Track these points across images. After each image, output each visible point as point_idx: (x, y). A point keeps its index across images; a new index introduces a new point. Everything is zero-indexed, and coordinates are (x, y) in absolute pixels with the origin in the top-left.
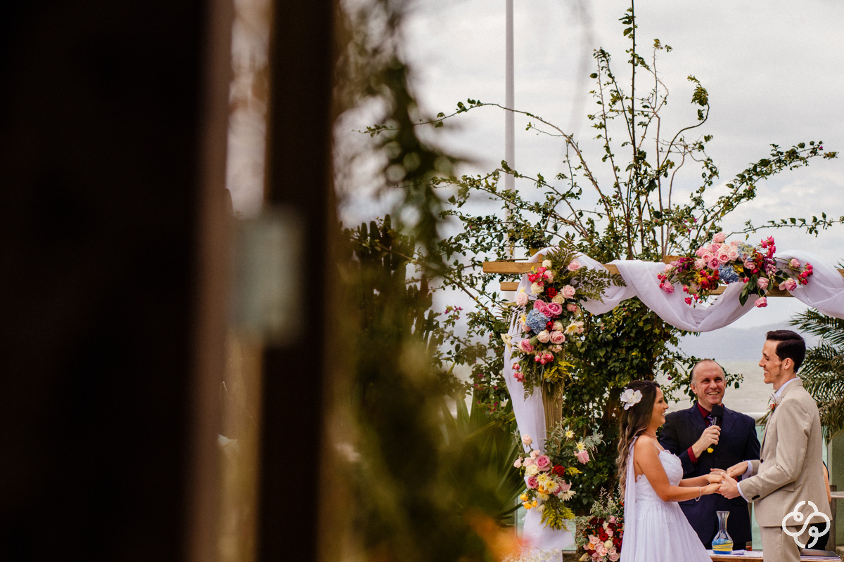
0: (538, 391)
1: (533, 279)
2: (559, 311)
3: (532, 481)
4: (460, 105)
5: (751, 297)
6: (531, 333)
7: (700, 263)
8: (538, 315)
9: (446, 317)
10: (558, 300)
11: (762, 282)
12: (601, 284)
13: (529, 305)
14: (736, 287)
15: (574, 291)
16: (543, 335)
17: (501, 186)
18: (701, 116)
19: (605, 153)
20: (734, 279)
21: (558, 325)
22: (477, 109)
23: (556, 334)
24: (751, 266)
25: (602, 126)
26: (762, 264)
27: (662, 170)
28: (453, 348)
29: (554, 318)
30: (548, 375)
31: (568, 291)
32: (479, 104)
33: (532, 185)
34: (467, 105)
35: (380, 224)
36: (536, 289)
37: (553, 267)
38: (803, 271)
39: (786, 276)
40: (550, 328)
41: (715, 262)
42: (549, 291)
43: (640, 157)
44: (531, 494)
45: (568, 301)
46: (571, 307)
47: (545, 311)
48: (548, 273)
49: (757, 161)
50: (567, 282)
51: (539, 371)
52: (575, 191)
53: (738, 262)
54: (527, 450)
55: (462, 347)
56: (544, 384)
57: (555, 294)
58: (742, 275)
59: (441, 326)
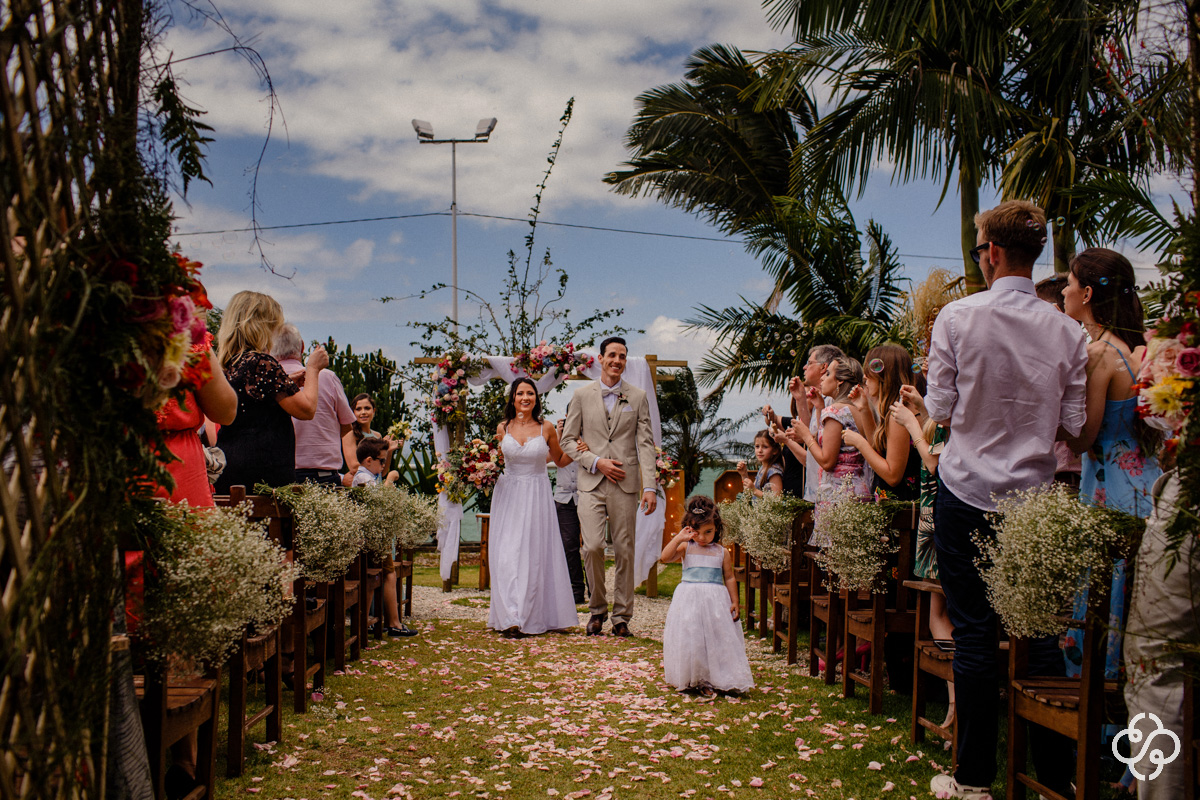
0: (444, 427)
1: (441, 366)
2: (456, 383)
3: (442, 477)
4: (434, 287)
5: (560, 375)
6: (441, 395)
7: (532, 356)
8: (444, 385)
9: (414, 406)
10: (455, 377)
11: (566, 366)
12: (479, 368)
13: (439, 381)
14: (553, 369)
15: (463, 372)
16: (446, 396)
17: (449, 330)
18: (560, 294)
19: (506, 313)
20: (551, 365)
21: (455, 391)
22: (442, 289)
23: (454, 396)
24: (560, 358)
25: (507, 299)
26: (566, 357)
27: (535, 322)
28: (417, 424)
29: (453, 387)
30: (449, 419)
31: (460, 372)
32: (444, 286)
33: (465, 329)
34: (438, 287)
35: (375, 355)
36: (443, 371)
37: (453, 359)
38: (589, 360)
39: (580, 363)
40: (451, 393)
41: (540, 356)
42: (450, 372)
43: (523, 316)
44: (441, 485)
45: (460, 378)
46: (462, 381)
47: (448, 383)
48: (450, 363)
49: (587, 318)
50: (460, 367)
51: (445, 417)
52: (484, 334)
53: (553, 356)
54: (439, 460)
55: (423, 423)
56: (448, 424)
57: (453, 374)
58: (555, 363)
59: (411, 411)
